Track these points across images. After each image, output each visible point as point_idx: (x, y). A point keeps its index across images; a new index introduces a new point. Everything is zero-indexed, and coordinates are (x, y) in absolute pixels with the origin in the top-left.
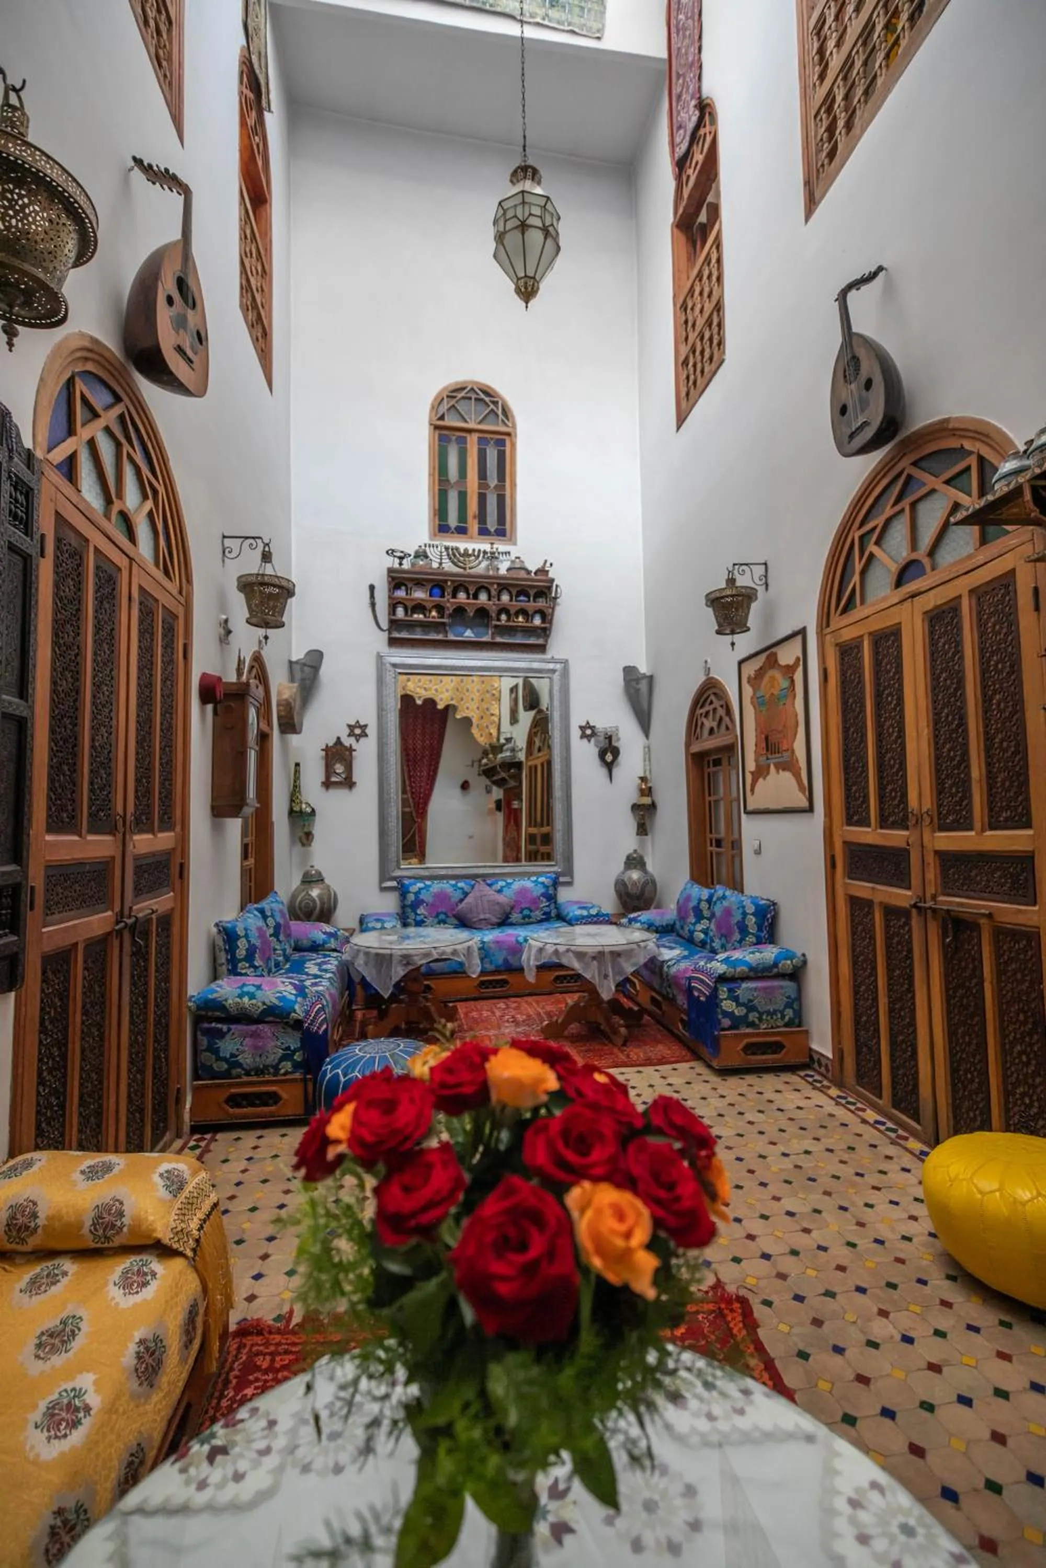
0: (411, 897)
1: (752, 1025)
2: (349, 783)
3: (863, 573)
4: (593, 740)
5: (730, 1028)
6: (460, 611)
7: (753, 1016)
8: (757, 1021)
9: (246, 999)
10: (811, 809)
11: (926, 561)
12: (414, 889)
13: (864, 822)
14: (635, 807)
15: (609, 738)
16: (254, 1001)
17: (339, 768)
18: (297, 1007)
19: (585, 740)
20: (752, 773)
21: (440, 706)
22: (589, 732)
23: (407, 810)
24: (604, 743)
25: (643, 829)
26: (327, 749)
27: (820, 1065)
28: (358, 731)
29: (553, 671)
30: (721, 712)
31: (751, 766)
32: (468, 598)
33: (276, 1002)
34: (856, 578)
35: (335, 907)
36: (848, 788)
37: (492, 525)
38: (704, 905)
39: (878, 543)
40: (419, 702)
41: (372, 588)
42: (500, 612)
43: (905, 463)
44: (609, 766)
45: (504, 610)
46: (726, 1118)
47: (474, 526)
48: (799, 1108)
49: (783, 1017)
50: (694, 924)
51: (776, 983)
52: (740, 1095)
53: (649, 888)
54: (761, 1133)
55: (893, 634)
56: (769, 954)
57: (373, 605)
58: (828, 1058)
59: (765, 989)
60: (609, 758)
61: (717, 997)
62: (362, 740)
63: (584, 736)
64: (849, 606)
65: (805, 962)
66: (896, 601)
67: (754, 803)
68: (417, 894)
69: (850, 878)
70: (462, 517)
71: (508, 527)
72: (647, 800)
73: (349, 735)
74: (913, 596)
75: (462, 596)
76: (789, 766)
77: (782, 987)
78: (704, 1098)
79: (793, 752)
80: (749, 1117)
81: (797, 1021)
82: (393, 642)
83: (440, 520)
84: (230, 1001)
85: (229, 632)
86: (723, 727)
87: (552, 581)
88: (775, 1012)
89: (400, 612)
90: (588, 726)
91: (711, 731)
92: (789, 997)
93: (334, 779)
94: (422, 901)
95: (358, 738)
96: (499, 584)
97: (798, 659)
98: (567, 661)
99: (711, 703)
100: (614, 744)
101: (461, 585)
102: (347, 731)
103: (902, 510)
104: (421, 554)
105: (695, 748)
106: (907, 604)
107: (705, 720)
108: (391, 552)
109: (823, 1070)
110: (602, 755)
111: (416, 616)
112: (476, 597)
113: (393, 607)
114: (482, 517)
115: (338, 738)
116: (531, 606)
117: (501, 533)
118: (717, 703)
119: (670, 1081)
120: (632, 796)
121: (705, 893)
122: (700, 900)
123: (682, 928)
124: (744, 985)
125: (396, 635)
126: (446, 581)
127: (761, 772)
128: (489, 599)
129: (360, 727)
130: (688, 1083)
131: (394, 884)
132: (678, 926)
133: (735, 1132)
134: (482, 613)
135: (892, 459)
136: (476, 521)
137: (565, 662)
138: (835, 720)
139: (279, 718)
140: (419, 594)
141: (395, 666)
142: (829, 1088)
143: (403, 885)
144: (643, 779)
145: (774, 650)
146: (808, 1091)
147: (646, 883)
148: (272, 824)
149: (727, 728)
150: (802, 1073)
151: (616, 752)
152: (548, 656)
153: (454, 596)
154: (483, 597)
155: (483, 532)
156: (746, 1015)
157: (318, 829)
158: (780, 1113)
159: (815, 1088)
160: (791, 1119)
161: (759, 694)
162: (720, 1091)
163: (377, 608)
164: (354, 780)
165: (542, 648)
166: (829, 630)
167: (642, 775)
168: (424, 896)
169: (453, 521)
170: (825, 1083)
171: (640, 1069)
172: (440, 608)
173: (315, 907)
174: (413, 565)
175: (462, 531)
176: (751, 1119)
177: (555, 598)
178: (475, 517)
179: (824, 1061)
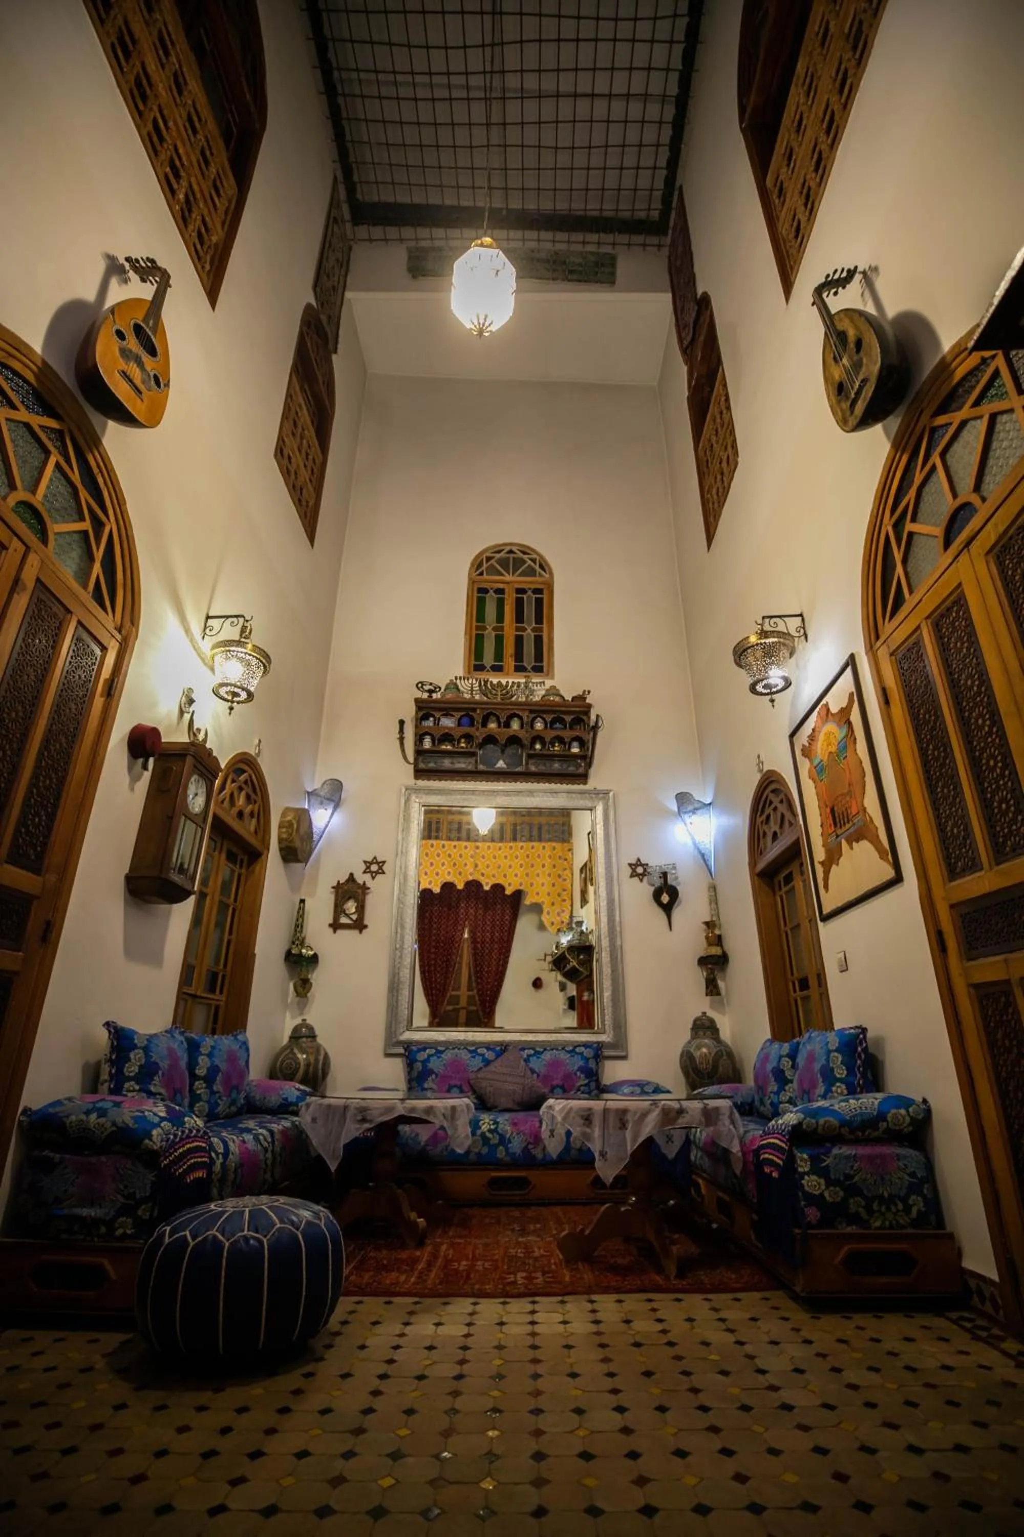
0: (419, 1066)
1: (854, 1219)
2: (359, 925)
3: (905, 561)
4: (645, 879)
5: (821, 1224)
6: (490, 739)
7: (855, 1204)
8: (864, 1215)
9: (93, 1116)
10: (898, 879)
11: (975, 499)
12: (422, 1056)
13: (973, 866)
14: (703, 961)
15: (665, 875)
16: (102, 1120)
17: (351, 907)
18: (154, 1132)
19: (636, 879)
20: (822, 863)
21: (508, 892)
22: (640, 870)
23: (473, 1008)
24: (658, 882)
25: (712, 988)
26: (338, 888)
27: (982, 1299)
28: (374, 868)
30: (782, 808)
31: (820, 854)
32: (499, 726)
33: (130, 1123)
34: (899, 569)
35: (325, 1074)
36: (941, 828)
37: (529, 662)
38: (786, 1063)
39: (914, 520)
40: (487, 888)
41: (402, 723)
42: (534, 740)
43: (924, 419)
44: (667, 909)
45: (538, 738)
46: (807, 1376)
48: (946, 1368)
49: (907, 1209)
50: (777, 1093)
51: (886, 1150)
52: (840, 1341)
53: (724, 1062)
54: (871, 1405)
55: (955, 603)
56: (870, 1102)
57: (401, 739)
58: (991, 1282)
59: (871, 1159)
60: (665, 898)
61: (795, 1170)
62: (379, 877)
63: (634, 874)
64: (899, 601)
65: (929, 1111)
66: (950, 561)
67: (830, 903)
68: (425, 1062)
69: (969, 960)
70: (499, 656)
71: (545, 664)
72: (716, 951)
73: (365, 872)
74: (968, 544)
75: (492, 725)
76: (863, 833)
77: (899, 1157)
78: (775, 1343)
79: (865, 809)
80: (851, 1376)
81: (933, 1218)
82: (419, 773)
83: (476, 660)
84: (73, 1118)
85: (191, 702)
86: (786, 824)
87: (589, 706)
88: (892, 1199)
89: (427, 743)
90: (639, 863)
91: (775, 835)
92: (913, 1175)
93: (344, 920)
94: (431, 1072)
95: (374, 874)
96: (531, 712)
97: (851, 695)
99: (771, 803)
100: (670, 881)
101: (491, 714)
102: (363, 867)
103: (934, 468)
104: (453, 686)
105: (761, 866)
106: (964, 557)
107: (765, 827)
108: (420, 685)
109: (988, 1308)
110: (657, 895)
111: (444, 747)
112: (507, 725)
113: (419, 739)
114: (519, 655)
115: (351, 875)
116: (567, 734)
117: (538, 669)
118: (776, 802)
119: (723, 1315)
120: (700, 948)
121: (786, 1048)
122: (781, 1057)
123: (762, 1102)
124: (835, 1151)
125: (422, 766)
126: (474, 710)
127: (833, 856)
128: (522, 727)
129: (378, 863)
130: (753, 1319)
131: (401, 1050)
132: (757, 1103)
133: (819, 1402)
134: (514, 740)
135: (909, 425)
138: (907, 743)
139: (280, 841)
140: (448, 723)
142: (1002, 1339)
143: (410, 1052)
144: (709, 925)
145: (824, 702)
146: (962, 1340)
147: (718, 1056)
148: (255, 955)
149: (791, 824)
150: (954, 1315)
151: (674, 893)
152: (590, 786)
153: (484, 724)
154: (515, 725)
155: (520, 669)
156: (845, 1200)
157: (317, 977)
158: (909, 1375)
159: (977, 1338)
160: (928, 1385)
161: (816, 762)
162: (805, 1334)
163: (405, 742)
164: (366, 922)
165: (583, 778)
166: (879, 643)
167: (708, 919)
168: (434, 1064)
169: (489, 659)
170: (996, 1331)
171: (680, 1296)
172: (468, 737)
173: (297, 1069)
174: (443, 695)
175: (497, 669)
176: (854, 1380)
177: (595, 728)
178: (511, 656)
179: (987, 1291)
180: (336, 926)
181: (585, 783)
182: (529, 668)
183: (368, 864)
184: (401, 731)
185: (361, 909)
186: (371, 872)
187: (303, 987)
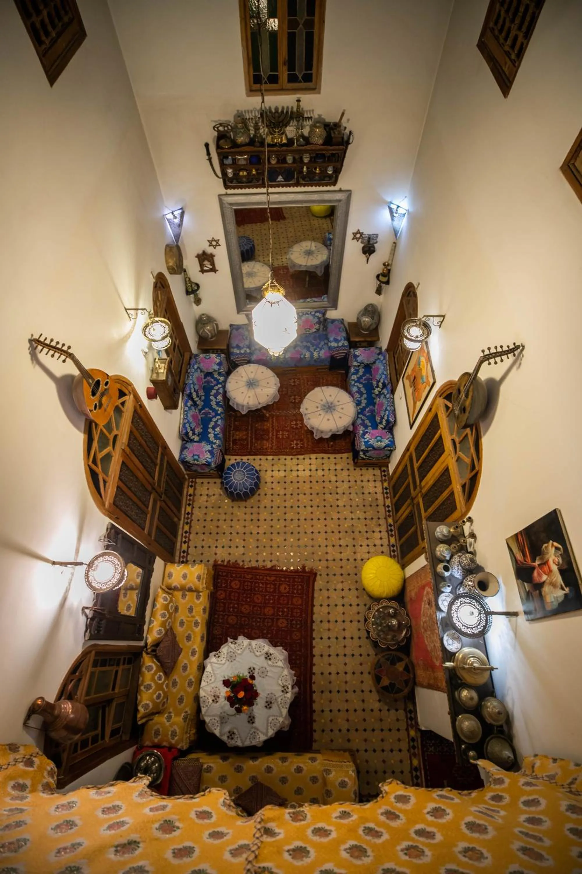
2: (214, 270)
4: (360, 240)
28: (214, 243)
29: (340, 201)
41: (207, 145)
47: (283, 73)
57: (210, 159)
70: (274, 66)
71: (314, 71)
83: (254, 71)
90: (358, 232)
93: (205, 268)
98: (350, 191)
136: (286, 68)
137: (349, 193)
141: (231, 204)
180: (203, 271)
181: (334, 185)
182: (300, 77)
183: (210, 242)
184: (208, 154)
185: (213, 264)
186: (213, 246)
187: (198, 301)
